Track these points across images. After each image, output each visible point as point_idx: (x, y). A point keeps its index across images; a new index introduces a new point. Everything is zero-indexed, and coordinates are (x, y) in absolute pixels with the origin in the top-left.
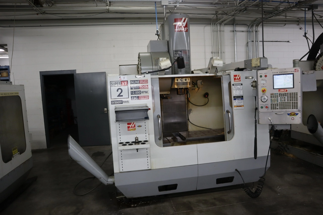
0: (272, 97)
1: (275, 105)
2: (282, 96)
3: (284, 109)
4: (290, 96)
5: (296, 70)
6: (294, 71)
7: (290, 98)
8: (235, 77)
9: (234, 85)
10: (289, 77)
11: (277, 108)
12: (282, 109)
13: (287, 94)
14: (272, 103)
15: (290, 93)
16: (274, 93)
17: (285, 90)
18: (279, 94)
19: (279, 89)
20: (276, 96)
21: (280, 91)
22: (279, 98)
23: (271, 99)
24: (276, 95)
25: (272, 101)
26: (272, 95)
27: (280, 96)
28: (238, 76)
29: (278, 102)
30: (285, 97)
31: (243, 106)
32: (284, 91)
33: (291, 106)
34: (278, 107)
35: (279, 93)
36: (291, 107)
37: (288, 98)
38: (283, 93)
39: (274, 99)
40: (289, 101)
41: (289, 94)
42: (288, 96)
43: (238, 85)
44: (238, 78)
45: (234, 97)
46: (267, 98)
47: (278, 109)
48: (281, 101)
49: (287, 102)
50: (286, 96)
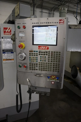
0: (31, 54)
1: (33, 65)
2: (42, 55)
3: (44, 70)
4: (51, 56)
5: (61, 21)
6: (59, 23)
7: (52, 58)
8: (5, 30)
9: (4, 38)
10: (52, 30)
11: (36, 68)
12: (42, 70)
13: (48, 53)
14: (31, 62)
15: (52, 52)
16: (34, 50)
17: (46, 47)
18: (38, 52)
19: (40, 46)
20: (36, 55)
21: (40, 48)
22: (39, 57)
23: (30, 57)
24: (36, 53)
25: (31, 60)
26: (31, 53)
27: (39, 54)
28: (9, 29)
29: (37, 61)
30: (45, 56)
31: (13, 59)
32: (44, 49)
33: (52, 68)
34: (38, 68)
35: (38, 50)
36: (52, 70)
37: (49, 58)
38: (44, 50)
39: (33, 58)
40: (50, 62)
41: (50, 53)
42: (49, 56)
43: (8, 38)
44: (8, 31)
45: (3, 50)
46: (25, 56)
47: (37, 70)
48: (41, 61)
49: (48, 62)
50: (47, 55)
